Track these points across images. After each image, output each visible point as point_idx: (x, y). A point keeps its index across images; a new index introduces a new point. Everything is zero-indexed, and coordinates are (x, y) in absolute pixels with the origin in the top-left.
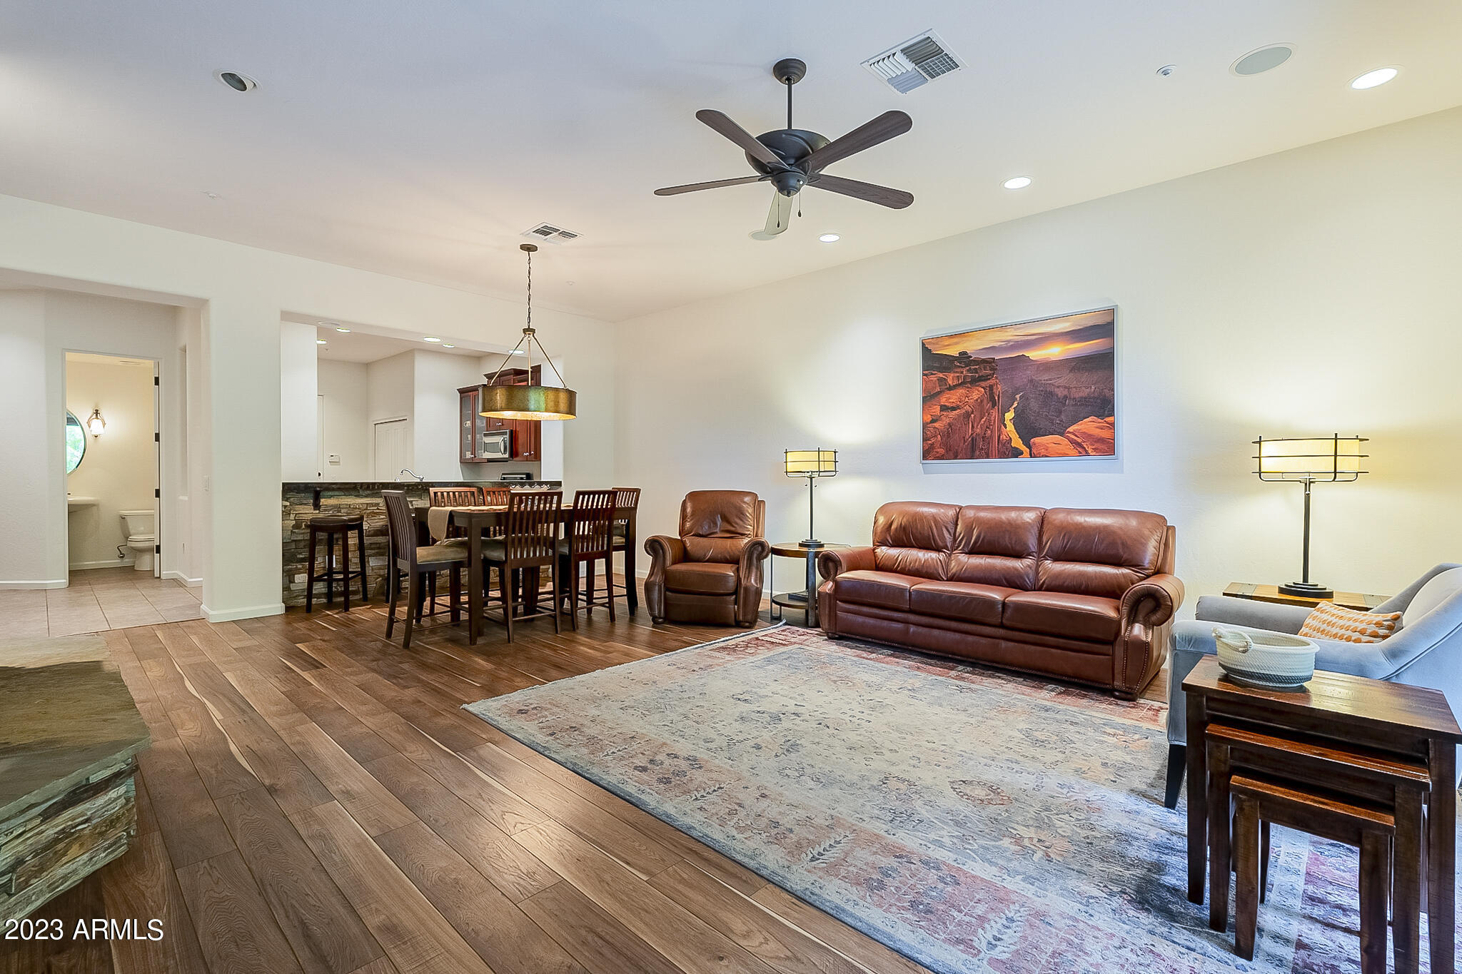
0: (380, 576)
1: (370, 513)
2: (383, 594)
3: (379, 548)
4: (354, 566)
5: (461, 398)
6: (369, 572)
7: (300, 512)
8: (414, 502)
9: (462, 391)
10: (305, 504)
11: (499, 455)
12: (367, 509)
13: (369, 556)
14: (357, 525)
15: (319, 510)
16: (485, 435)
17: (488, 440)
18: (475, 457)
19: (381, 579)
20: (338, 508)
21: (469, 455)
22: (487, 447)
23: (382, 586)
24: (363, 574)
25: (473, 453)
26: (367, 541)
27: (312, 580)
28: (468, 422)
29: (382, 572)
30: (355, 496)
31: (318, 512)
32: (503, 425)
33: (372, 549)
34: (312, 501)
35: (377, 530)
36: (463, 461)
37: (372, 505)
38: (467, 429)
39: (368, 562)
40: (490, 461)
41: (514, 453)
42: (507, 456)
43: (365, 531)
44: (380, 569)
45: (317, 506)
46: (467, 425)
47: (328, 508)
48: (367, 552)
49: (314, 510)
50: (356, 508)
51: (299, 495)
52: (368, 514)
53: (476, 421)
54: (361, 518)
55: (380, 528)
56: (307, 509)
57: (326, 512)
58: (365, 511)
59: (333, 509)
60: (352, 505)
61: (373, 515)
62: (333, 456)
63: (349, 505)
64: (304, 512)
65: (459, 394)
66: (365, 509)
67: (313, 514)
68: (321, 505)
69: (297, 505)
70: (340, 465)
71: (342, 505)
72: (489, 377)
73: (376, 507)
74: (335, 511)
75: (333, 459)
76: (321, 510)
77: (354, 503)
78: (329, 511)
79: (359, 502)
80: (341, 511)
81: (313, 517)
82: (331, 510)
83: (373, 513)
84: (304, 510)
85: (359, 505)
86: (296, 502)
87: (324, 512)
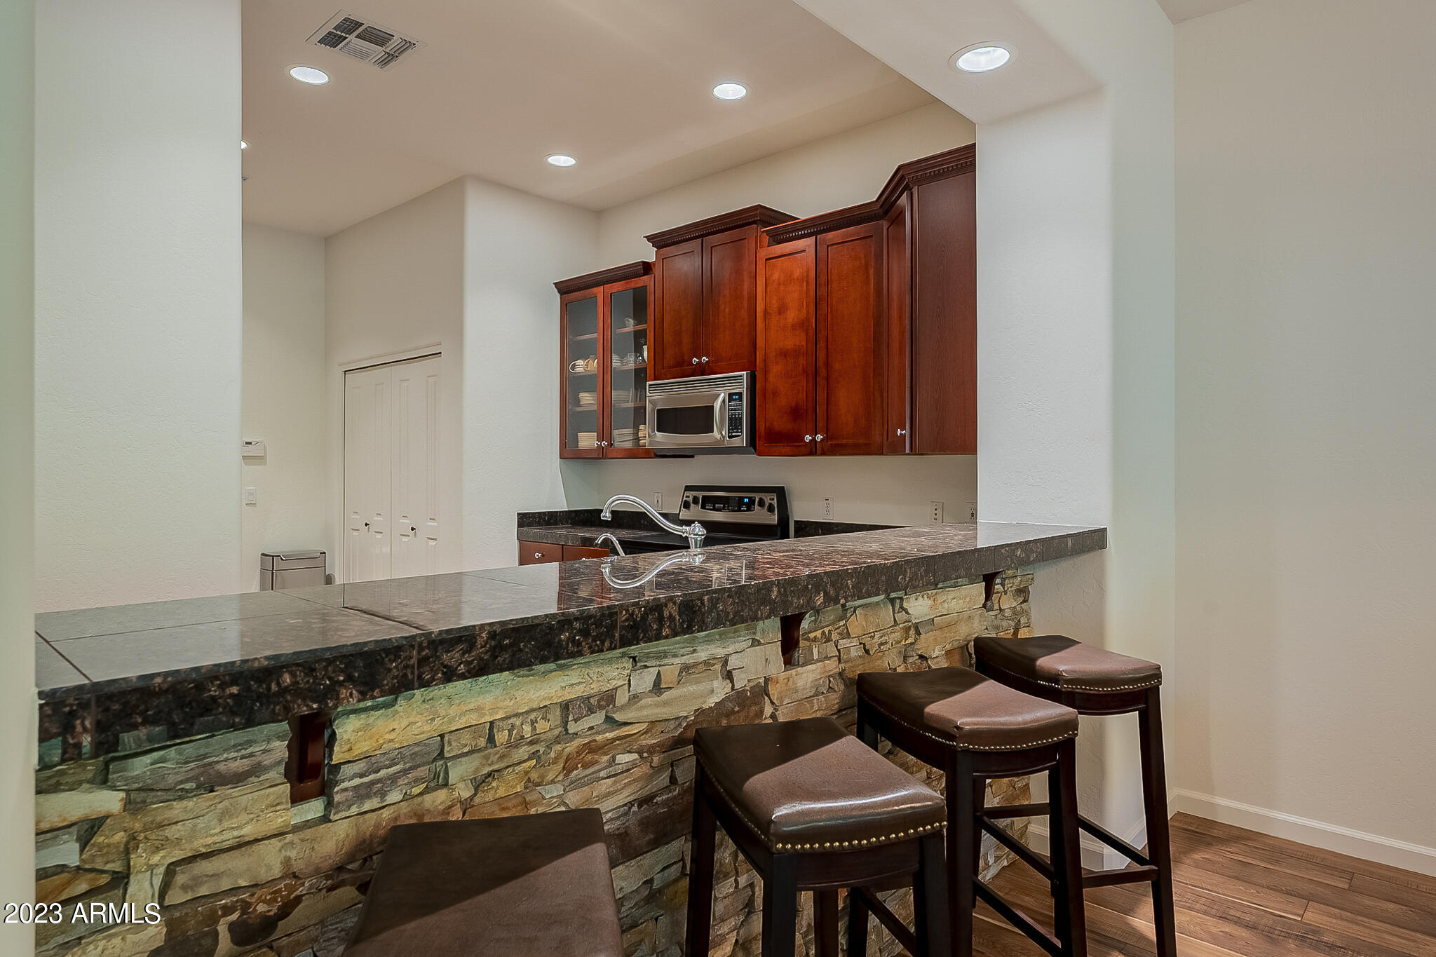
1: (579, 751)
5: (565, 307)
7: (200, 845)
8: (732, 662)
9: (565, 288)
10: (238, 779)
11: (710, 441)
12: (563, 735)
15: (324, 790)
16: (649, 385)
18: (611, 445)
20: (437, 759)
21: (588, 440)
25: (602, 434)
31: (316, 810)
32: (714, 361)
34: (280, 749)
36: (569, 452)
37: (588, 705)
38: (582, 378)
40: (660, 455)
41: (763, 438)
42: (742, 440)
45: (311, 770)
46: (580, 370)
47: (378, 773)
49: (296, 802)
50: (521, 742)
52: (569, 766)
53: (613, 355)
55: (617, 823)
56: (244, 817)
57: (367, 806)
58: (558, 747)
59: (405, 772)
60: (501, 737)
61: (589, 757)
62: (250, 443)
63: (482, 742)
64: (229, 837)
65: (558, 295)
66: (557, 740)
67: (289, 837)
68: (338, 766)
69: (180, 798)
70: (265, 464)
71: (457, 740)
72: (661, 241)
73: (604, 712)
74: (417, 781)
75: (251, 451)
76: (337, 798)
77: (510, 711)
78: (383, 795)
79: (530, 700)
80: (447, 773)
81: (287, 862)
82: (393, 779)
83: (591, 751)
84: (226, 824)
85: (532, 723)
86: (171, 780)
87: (354, 810)
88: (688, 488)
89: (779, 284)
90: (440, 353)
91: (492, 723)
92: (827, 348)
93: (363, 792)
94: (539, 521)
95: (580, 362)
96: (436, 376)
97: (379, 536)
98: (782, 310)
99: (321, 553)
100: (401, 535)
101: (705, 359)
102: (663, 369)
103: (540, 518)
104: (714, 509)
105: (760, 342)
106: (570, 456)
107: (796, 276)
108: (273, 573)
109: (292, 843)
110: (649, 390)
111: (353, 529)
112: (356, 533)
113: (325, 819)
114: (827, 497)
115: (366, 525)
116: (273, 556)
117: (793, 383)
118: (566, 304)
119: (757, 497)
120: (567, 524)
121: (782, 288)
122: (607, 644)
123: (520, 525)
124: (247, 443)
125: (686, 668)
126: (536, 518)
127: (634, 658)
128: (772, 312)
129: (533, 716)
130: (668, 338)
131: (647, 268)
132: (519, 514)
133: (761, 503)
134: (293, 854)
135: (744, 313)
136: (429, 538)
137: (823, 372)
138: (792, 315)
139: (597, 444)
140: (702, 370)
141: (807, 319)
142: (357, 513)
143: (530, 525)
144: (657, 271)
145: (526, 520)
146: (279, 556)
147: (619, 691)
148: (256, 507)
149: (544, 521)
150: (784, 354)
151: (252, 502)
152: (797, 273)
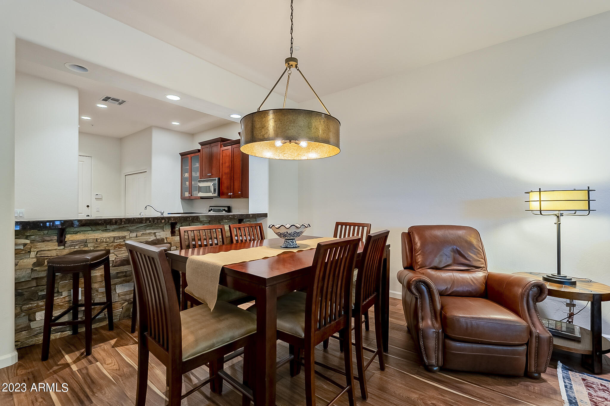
0: (126, 300)
1: (117, 245)
2: (128, 316)
3: (125, 276)
4: (99, 297)
5: (182, 159)
6: (115, 298)
7: (42, 249)
8: (157, 234)
9: (182, 155)
10: (48, 241)
11: (210, 195)
12: (113, 242)
13: (115, 284)
14: (104, 261)
15: (64, 245)
16: (199, 181)
17: (201, 185)
18: (192, 195)
19: (126, 303)
20: (85, 243)
21: (187, 194)
22: (200, 189)
23: (128, 310)
24: (108, 305)
25: (190, 193)
26: (113, 271)
27: (49, 321)
28: (186, 174)
29: (128, 297)
30: (103, 231)
31: (62, 247)
32: (212, 175)
33: (118, 278)
34: (56, 238)
35: (124, 260)
36: (183, 198)
37: (119, 238)
38: (186, 178)
39: (115, 289)
40: (202, 198)
41: (221, 194)
42: (216, 195)
43: (110, 262)
44: (125, 295)
45: (61, 242)
46: (186, 176)
47: (74, 243)
48: (113, 282)
49: (59, 246)
50: (103, 242)
51: (41, 233)
52: (115, 247)
53: (192, 173)
54: (108, 252)
55: (126, 258)
56: (49, 246)
57: (72, 248)
58: (112, 244)
59: (79, 244)
60: (99, 241)
61: (120, 247)
63: (95, 241)
64: (47, 249)
65: (180, 156)
66: (112, 242)
67: (57, 250)
68: (66, 241)
69: (39, 243)
70: (102, 200)
71: (89, 240)
72: (202, 144)
73: (123, 240)
74: (82, 246)
75: (97, 196)
76: (66, 246)
77: (101, 237)
78: (75, 247)
79: (106, 236)
80: (87, 245)
81: (57, 254)
82: (77, 245)
83: (120, 245)
84: (46, 247)
85: (106, 239)
86: (37, 240)
87: (69, 248)
88: (210, 207)
89: (225, 157)
90: (146, 172)
91: (97, 239)
92: (233, 172)
93: (71, 245)
96: (146, 177)
98: (225, 163)
101: (210, 174)
102: (202, 176)
105: (221, 171)
107: (227, 155)
109: (58, 251)
113: (64, 249)
117: (227, 181)
122: (109, 224)
125: (143, 234)
127: (131, 231)
128: (223, 163)
129: (106, 238)
130: (203, 169)
131: (199, 151)
133: (224, 210)
134: (58, 253)
137: (232, 178)
138: (227, 164)
140: (210, 177)
141: (230, 166)
144: (201, 151)
147: (127, 236)
150: (225, 174)
151: (98, 211)
152: (228, 154)
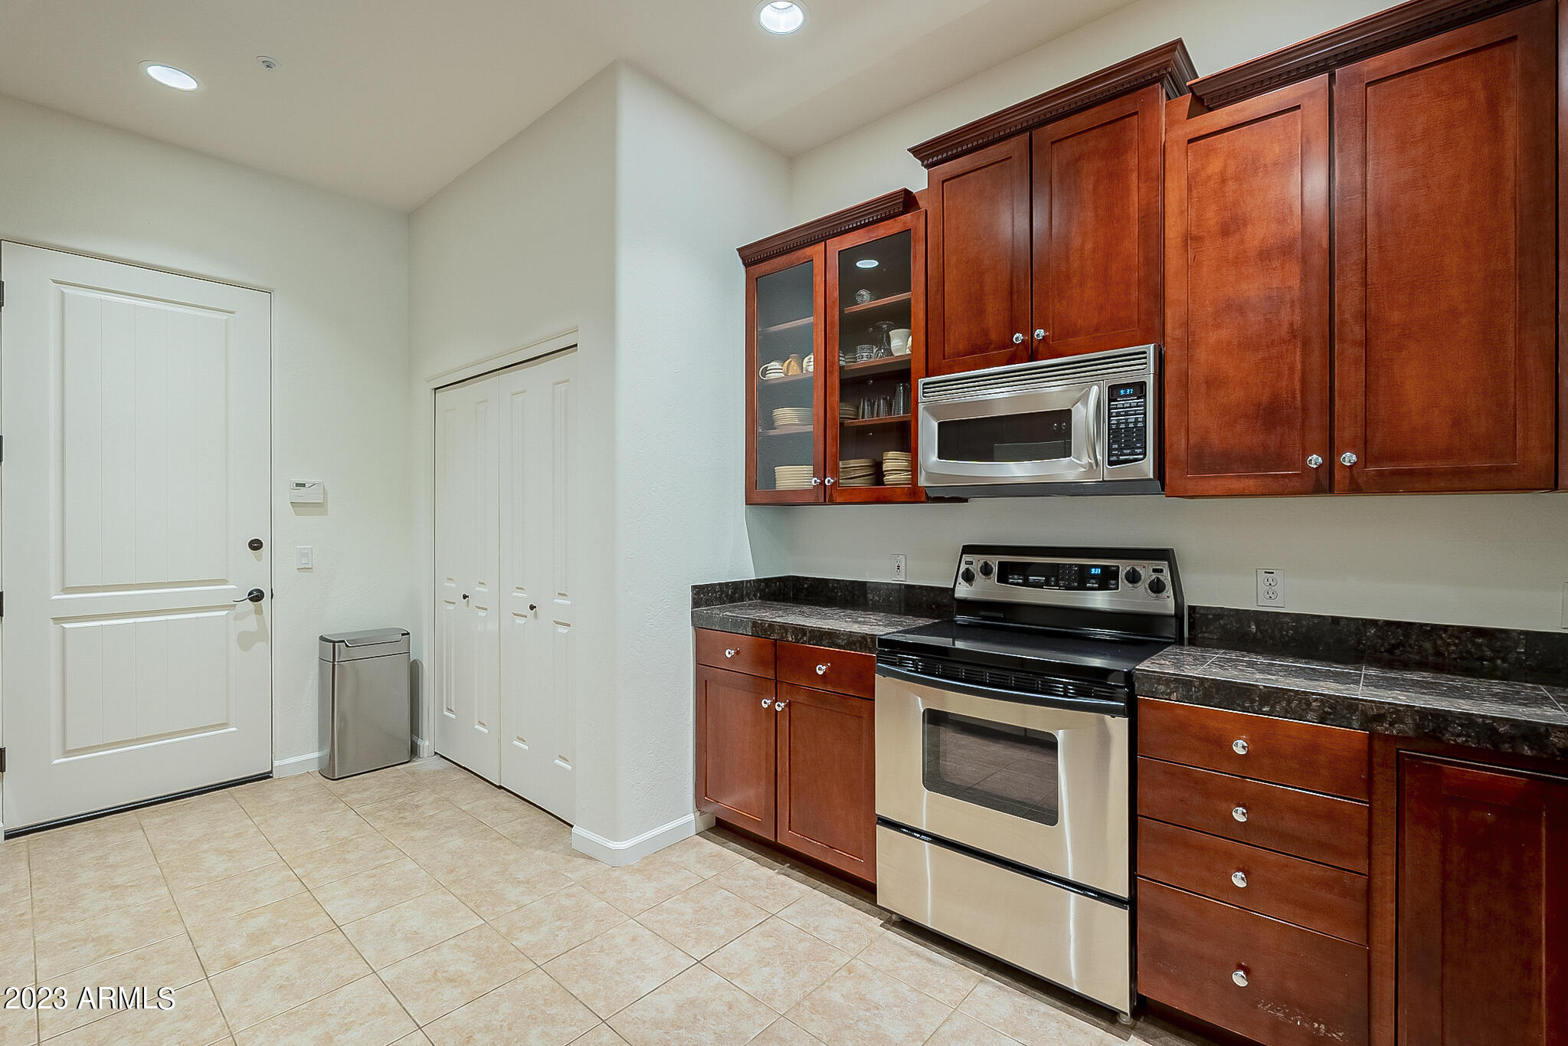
5: (751, 283)
9: (753, 256)
21: (795, 478)
46: (772, 375)
62: (304, 485)
65: (743, 268)
70: (326, 513)
75: (303, 495)
88: (968, 550)
89: (1223, 181)
90: (576, 345)
92: (1365, 284)
94: (721, 596)
95: (775, 365)
96: (568, 381)
97: (482, 613)
98: (1233, 227)
99: (403, 635)
100: (515, 614)
101: (1040, 333)
102: (944, 359)
103: (722, 591)
104: (1026, 583)
105: (1175, 291)
106: (765, 501)
108: (334, 666)
110: (924, 393)
111: (447, 602)
112: (451, 607)
114: (1269, 568)
115: (465, 597)
116: (334, 642)
117: (1264, 359)
118: (757, 279)
119: (1124, 566)
120: (756, 599)
121: (1231, 186)
123: (696, 603)
124: (298, 485)
126: (716, 593)
128: (1205, 234)
130: (954, 305)
132: (694, 587)
133: (1133, 577)
135: (1131, 246)
136: (557, 623)
137: (1351, 332)
138: (1261, 234)
139: (815, 481)
140: (1031, 352)
142: (451, 579)
143: (709, 603)
145: (703, 595)
146: (343, 641)
148: (312, 572)
149: (727, 596)
150: (1238, 309)
151: (307, 566)
